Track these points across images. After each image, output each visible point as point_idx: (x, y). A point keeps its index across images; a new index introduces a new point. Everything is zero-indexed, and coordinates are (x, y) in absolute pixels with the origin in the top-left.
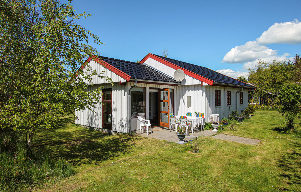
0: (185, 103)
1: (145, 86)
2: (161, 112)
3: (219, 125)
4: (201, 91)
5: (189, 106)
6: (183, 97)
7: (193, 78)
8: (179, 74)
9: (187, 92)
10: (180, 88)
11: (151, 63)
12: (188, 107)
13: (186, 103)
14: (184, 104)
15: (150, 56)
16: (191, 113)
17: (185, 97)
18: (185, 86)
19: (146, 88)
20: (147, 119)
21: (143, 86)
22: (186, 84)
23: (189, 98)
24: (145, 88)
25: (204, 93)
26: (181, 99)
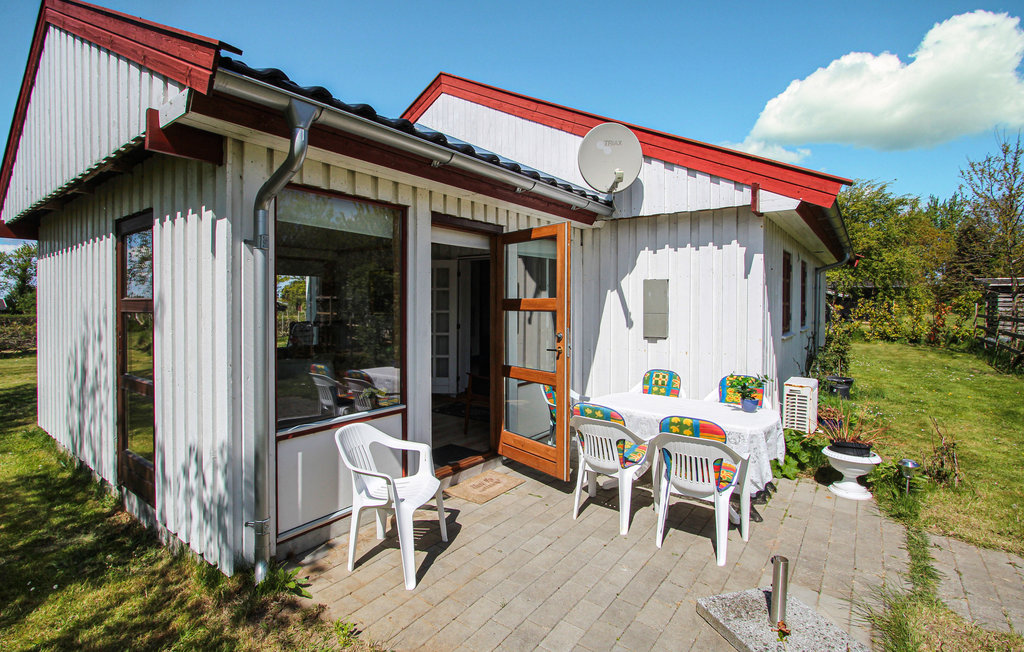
0: (633, 317)
1: (404, 199)
2: (507, 371)
3: (876, 460)
4: (735, 251)
5: (655, 331)
6: (624, 283)
7: (692, 171)
8: (608, 150)
9: (645, 255)
10: (606, 238)
11: (450, 117)
12: (651, 338)
13: (637, 316)
14: (630, 324)
15: (444, 87)
16: (672, 375)
17: (633, 285)
18: (635, 221)
19: (410, 212)
20: (414, 441)
21: (386, 194)
22: (646, 210)
23: (656, 291)
24: (400, 212)
25: (758, 259)
26: (612, 297)
